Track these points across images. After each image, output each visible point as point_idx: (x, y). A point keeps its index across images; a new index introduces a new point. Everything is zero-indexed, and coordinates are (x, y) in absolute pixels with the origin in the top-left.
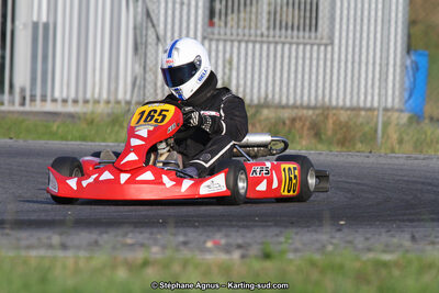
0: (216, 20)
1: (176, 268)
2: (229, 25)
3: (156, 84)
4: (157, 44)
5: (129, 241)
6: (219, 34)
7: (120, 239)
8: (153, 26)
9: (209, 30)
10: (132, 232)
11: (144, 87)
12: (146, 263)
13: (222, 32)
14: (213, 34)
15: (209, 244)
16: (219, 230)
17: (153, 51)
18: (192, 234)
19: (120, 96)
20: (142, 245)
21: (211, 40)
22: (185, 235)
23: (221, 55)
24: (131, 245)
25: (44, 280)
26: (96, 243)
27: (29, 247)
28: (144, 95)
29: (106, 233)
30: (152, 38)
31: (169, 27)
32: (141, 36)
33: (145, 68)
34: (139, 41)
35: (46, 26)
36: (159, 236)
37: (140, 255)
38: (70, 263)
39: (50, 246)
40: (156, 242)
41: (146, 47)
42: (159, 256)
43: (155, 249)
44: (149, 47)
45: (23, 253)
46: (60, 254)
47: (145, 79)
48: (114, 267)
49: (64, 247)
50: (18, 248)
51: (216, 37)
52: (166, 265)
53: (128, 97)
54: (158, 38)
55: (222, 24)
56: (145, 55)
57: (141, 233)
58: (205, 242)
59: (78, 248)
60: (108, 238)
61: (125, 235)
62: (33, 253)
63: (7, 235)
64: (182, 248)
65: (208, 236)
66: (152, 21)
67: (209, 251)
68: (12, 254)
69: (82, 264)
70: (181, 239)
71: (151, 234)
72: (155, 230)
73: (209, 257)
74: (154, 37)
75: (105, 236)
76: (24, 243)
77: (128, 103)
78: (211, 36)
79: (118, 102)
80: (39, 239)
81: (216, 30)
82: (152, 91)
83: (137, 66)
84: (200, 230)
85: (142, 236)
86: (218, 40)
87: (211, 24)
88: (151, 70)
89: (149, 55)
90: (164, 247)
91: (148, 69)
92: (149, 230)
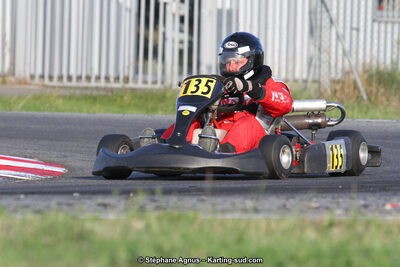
0: (385, 4)
1: (360, 228)
2: (397, 8)
3: (330, 64)
4: (331, 27)
5: (314, 204)
6: (388, 16)
7: (305, 203)
8: (327, 10)
9: (379, 13)
10: (316, 196)
11: (320, 66)
12: (331, 225)
13: (390, 14)
14: (382, 16)
15: (388, 207)
16: (395, 194)
17: (327, 34)
18: (371, 199)
19: (298, 75)
20: (327, 208)
21: (380, 22)
22: (365, 199)
23: (389, 36)
24: (317, 208)
25: (240, 240)
26: (284, 206)
27: (223, 211)
28: (320, 73)
29: (293, 198)
30: (326, 22)
31: (342, 11)
32: (316, 20)
33: (320, 49)
34: (314, 24)
35: (229, 13)
36: (341, 200)
37: (325, 217)
38: (263, 224)
39: (245, 210)
40: (338, 205)
41: (321, 31)
42: (343, 218)
43: (339, 212)
44: (324, 30)
45: (219, 216)
46: (253, 216)
47: (320, 59)
48: (303, 228)
49: (256, 211)
50: (215, 211)
51: (385, 19)
52: (350, 226)
53: (305, 76)
54: (331, 22)
55: (390, 8)
56: (320, 36)
57: (325, 198)
58: (384, 205)
59: (269, 211)
60: (294, 202)
61: (310, 199)
62: (229, 216)
63: (203, 200)
64: (363, 210)
65: (386, 200)
66: (326, 6)
67: (389, 213)
68: (209, 217)
69: (273, 225)
70: (362, 202)
71: (333, 198)
72: (336, 195)
73: (389, 218)
74: (328, 20)
75: (291, 201)
76: (219, 207)
77: (305, 81)
78: (380, 19)
79: (296, 81)
80: (233, 204)
81: (385, 13)
82: (327, 70)
83: (312, 48)
84: (378, 195)
85: (325, 200)
86: (386, 23)
87: (380, 7)
88: (325, 51)
89: (323, 37)
90: (347, 210)
91: (322, 50)
92: (331, 195)
